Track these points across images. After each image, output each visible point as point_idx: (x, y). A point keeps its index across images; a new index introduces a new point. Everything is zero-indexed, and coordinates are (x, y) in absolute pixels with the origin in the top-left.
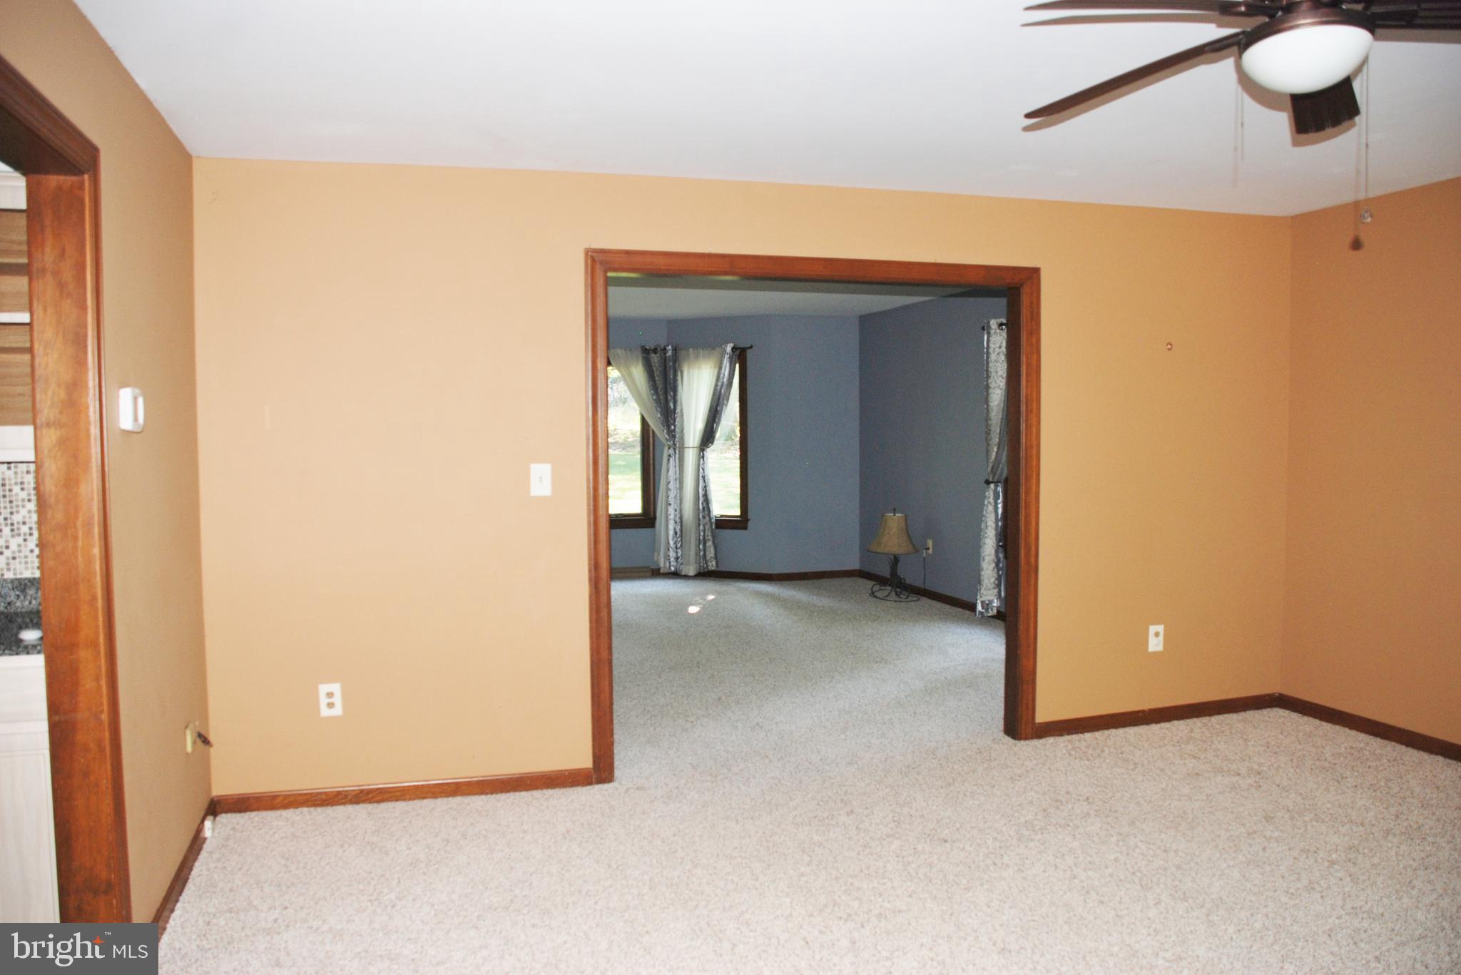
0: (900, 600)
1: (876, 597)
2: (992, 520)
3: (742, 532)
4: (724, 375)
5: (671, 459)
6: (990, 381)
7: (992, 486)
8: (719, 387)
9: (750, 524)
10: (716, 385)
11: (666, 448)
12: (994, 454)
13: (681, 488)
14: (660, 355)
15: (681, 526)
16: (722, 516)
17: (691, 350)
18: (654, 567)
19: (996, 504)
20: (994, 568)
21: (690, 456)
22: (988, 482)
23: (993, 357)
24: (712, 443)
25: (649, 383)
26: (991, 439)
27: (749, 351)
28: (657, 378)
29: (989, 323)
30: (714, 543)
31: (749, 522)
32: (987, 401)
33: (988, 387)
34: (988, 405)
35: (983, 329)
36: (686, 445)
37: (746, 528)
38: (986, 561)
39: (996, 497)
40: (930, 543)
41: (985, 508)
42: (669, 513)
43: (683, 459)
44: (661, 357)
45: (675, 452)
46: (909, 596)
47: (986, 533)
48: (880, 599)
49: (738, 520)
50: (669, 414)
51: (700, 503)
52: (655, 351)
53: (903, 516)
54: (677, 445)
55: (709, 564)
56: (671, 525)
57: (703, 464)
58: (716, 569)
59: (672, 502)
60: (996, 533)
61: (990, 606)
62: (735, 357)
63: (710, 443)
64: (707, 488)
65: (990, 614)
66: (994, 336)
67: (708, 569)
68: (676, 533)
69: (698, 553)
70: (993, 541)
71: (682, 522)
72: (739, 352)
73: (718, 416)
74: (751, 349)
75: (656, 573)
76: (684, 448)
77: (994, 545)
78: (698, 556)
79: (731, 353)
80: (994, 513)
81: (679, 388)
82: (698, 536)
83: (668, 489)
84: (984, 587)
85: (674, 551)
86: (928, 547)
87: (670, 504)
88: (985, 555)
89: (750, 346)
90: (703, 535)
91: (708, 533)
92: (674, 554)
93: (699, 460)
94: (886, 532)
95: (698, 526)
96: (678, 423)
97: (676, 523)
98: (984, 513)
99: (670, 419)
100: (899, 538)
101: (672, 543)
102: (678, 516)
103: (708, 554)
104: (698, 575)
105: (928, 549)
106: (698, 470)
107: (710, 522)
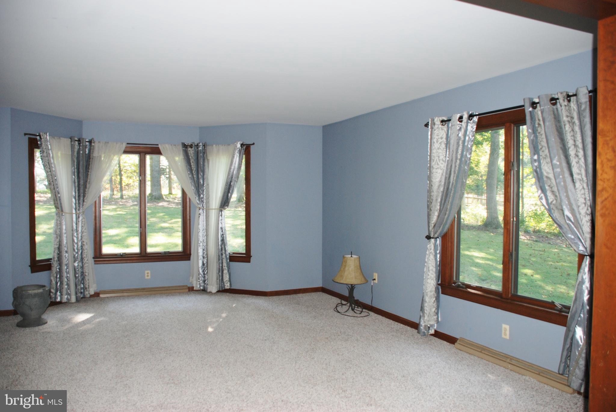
0: (356, 315)
1: (339, 312)
2: (433, 266)
3: (249, 263)
4: (235, 162)
5: (201, 216)
6: (433, 163)
7: (432, 240)
8: (232, 170)
10: (230, 169)
11: (198, 209)
12: (435, 217)
13: (207, 235)
14: (195, 149)
15: (207, 260)
16: (234, 253)
17: (214, 146)
18: (189, 285)
19: (436, 254)
20: (434, 301)
21: (213, 214)
22: (429, 237)
23: (436, 145)
24: (228, 206)
25: (187, 167)
26: (432, 207)
27: (251, 147)
28: (192, 164)
29: (432, 120)
30: (228, 271)
31: (252, 258)
32: (429, 178)
33: (430, 168)
34: (431, 181)
35: (427, 125)
37: (249, 262)
38: (429, 296)
39: (435, 250)
40: (376, 276)
41: (427, 256)
42: (199, 251)
43: (209, 216)
44: (195, 151)
45: (203, 212)
46: (362, 312)
47: (428, 275)
48: (342, 314)
49: (245, 256)
50: (200, 187)
51: (220, 245)
52: (191, 146)
53: (358, 257)
54: (205, 208)
55: (225, 284)
56: (201, 259)
57: (221, 220)
58: (230, 288)
59: (201, 244)
60: (436, 275)
61: (431, 328)
62: (242, 150)
63: (226, 206)
64: (224, 236)
65: (429, 334)
66: (437, 130)
67: (224, 287)
68: (203, 264)
69: (218, 277)
70: (434, 281)
71: (207, 257)
72: (245, 147)
73: (231, 189)
74: (253, 146)
75: (191, 289)
76: (209, 209)
77: (435, 284)
78: (218, 279)
79: (240, 148)
80: (434, 261)
81: (206, 170)
82: (218, 267)
83: (198, 236)
84: (427, 315)
85: (202, 276)
86: (374, 278)
87: (200, 246)
88: (428, 292)
89: (252, 143)
90: (221, 265)
91: (225, 264)
92: (203, 279)
93: (219, 217)
94: (347, 268)
95: (218, 260)
96: (206, 193)
97: (204, 258)
98: (426, 260)
99: (200, 190)
100: (355, 272)
101: (201, 271)
102: (205, 254)
103: (224, 278)
104: (219, 291)
105: (375, 279)
106: (218, 224)
107: (226, 256)
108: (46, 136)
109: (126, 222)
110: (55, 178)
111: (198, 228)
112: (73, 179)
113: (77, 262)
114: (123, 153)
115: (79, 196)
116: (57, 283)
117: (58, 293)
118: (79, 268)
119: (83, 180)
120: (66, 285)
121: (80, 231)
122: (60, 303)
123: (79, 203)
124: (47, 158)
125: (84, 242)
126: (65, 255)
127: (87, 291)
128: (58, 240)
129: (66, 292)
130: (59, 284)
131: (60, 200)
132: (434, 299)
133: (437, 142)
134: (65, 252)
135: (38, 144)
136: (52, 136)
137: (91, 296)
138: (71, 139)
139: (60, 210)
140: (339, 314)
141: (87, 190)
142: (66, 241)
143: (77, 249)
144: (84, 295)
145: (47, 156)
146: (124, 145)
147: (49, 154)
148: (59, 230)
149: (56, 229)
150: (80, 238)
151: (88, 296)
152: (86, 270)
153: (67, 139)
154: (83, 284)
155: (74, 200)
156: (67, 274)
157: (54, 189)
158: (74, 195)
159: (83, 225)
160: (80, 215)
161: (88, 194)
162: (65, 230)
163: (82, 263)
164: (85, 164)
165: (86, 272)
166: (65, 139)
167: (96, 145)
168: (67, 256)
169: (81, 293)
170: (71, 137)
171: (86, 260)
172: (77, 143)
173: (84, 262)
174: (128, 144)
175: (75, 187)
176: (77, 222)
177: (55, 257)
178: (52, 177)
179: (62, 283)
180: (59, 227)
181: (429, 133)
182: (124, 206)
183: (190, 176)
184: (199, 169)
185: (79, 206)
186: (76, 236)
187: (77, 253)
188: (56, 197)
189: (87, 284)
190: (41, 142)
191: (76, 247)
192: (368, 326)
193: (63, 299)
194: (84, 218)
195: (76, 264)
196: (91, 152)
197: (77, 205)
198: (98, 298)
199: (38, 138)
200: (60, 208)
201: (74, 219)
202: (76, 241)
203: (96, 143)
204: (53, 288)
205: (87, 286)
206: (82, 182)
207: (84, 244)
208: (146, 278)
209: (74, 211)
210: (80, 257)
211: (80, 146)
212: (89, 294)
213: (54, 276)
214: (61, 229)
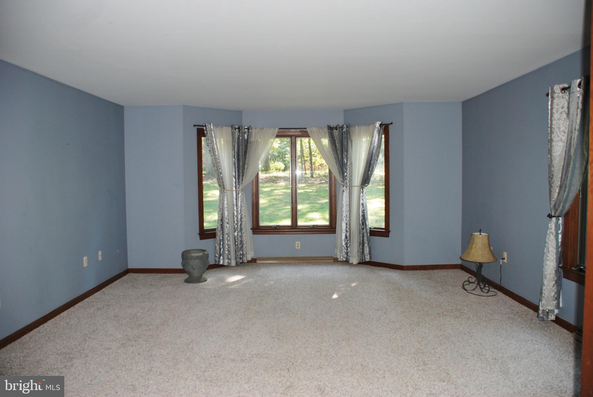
0: (482, 294)
1: (465, 290)
2: (553, 247)
3: (388, 238)
4: (375, 142)
5: (344, 193)
6: (553, 136)
7: (554, 219)
8: (372, 149)
9: (390, 234)
10: (370, 148)
11: (342, 186)
12: (556, 194)
13: (350, 211)
14: (339, 130)
15: (350, 233)
16: (375, 228)
17: (357, 127)
18: (335, 257)
19: (557, 234)
20: (554, 285)
21: (355, 191)
22: (550, 216)
23: (556, 116)
24: (368, 183)
25: (332, 148)
26: (553, 183)
27: (390, 126)
28: (337, 145)
29: (552, 89)
30: (368, 244)
31: (390, 233)
32: (550, 152)
33: (551, 141)
34: (551, 155)
35: (548, 95)
36: (353, 185)
37: (388, 236)
38: (547, 279)
39: (557, 229)
40: (505, 255)
41: (548, 236)
42: (342, 225)
43: (351, 193)
44: (340, 133)
45: (347, 189)
46: (489, 291)
47: (548, 256)
48: (468, 292)
49: (384, 230)
50: (344, 166)
51: (361, 220)
52: (336, 128)
53: (487, 235)
54: (348, 185)
55: (366, 257)
56: (344, 233)
57: (362, 196)
58: (369, 260)
59: (345, 219)
60: (556, 257)
61: (550, 314)
62: (381, 130)
63: (367, 183)
64: (365, 211)
65: (549, 319)
66: (557, 99)
67: (365, 260)
68: (346, 237)
69: (359, 250)
70: (554, 263)
71: (350, 231)
72: (383, 127)
73: (371, 167)
74: (391, 125)
75: (336, 261)
76: (352, 186)
77: (555, 267)
78: (359, 251)
79: (379, 128)
80: (555, 241)
81: (350, 150)
82: (359, 240)
83: (342, 211)
84: (545, 299)
85: (345, 248)
86: (504, 257)
87: (343, 220)
88: (547, 274)
89: (391, 123)
90: (362, 239)
91: (365, 238)
92: (345, 251)
93: (360, 194)
94: (474, 246)
95: (359, 234)
96: (349, 171)
97: (347, 231)
98: (547, 240)
99: (344, 169)
100: (482, 251)
101: (344, 243)
102: (348, 228)
103: (365, 251)
104: (359, 263)
105: (504, 259)
106: (360, 200)
107: (366, 231)
108: (210, 126)
109: (309, 199)
110: (218, 161)
111: (342, 204)
112: (234, 162)
113: (237, 232)
114: (276, 137)
115: (239, 176)
116: (220, 249)
117: (222, 258)
118: (238, 238)
119: (242, 162)
120: (227, 251)
121: (239, 205)
122: (223, 266)
123: (239, 182)
124: (211, 145)
125: (242, 215)
126: (226, 225)
127: (245, 257)
128: (221, 213)
129: (227, 257)
130: (222, 250)
131: (222, 179)
132: (554, 282)
133: (557, 111)
134: (226, 223)
135: (204, 133)
136: (216, 126)
137: (249, 262)
138: (232, 127)
139: (223, 188)
140: (465, 291)
141: (245, 170)
142: (227, 214)
143: (237, 221)
144: (243, 260)
145: (211, 143)
146: (277, 130)
147: (213, 141)
148: (222, 204)
149: (219, 204)
150: (239, 212)
151: (246, 261)
152: (244, 239)
153: (229, 128)
154: (242, 251)
155: (234, 180)
156: (228, 242)
157: (217, 170)
158: (234, 175)
159: (242, 201)
160: (240, 192)
161: (246, 173)
162: (227, 205)
163: (241, 233)
164: (244, 148)
165: (244, 241)
166: (227, 128)
167: (253, 131)
168: (228, 227)
169: (240, 258)
170: (232, 125)
171: (244, 230)
172: (237, 130)
173: (243, 232)
174: (280, 129)
175: (235, 168)
176: (237, 198)
177: (219, 227)
178: (215, 160)
179: (224, 250)
180: (222, 202)
181: (550, 103)
182: (312, 184)
183: (335, 156)
184: (344, 150)
185: (239, 185)
186: (236, 210)
187: (237, 224)
188: (219, 177)
189: (245, 251)
190: (207, 132)
191: (236, 219)
192: (488, 306)
193: (224, 262)
194: (243, 195)
195: (236, 234)
196: (249, 138)
197: (237, 183)
198: (256, 263)
199: (204, 128)
200: (222, 186)
201: (235, 195)
202: (236, 214)
203: (253, 130)
204: (217, 253)
205: (245, 253)
206: (241, 164)
207: (242, 217)
208: (297, 248)
209: (234, 189)
210: (239, 227)
211: (240, 133)
212: (247, 259)
213: (218, 243)
214: (223, 204)
